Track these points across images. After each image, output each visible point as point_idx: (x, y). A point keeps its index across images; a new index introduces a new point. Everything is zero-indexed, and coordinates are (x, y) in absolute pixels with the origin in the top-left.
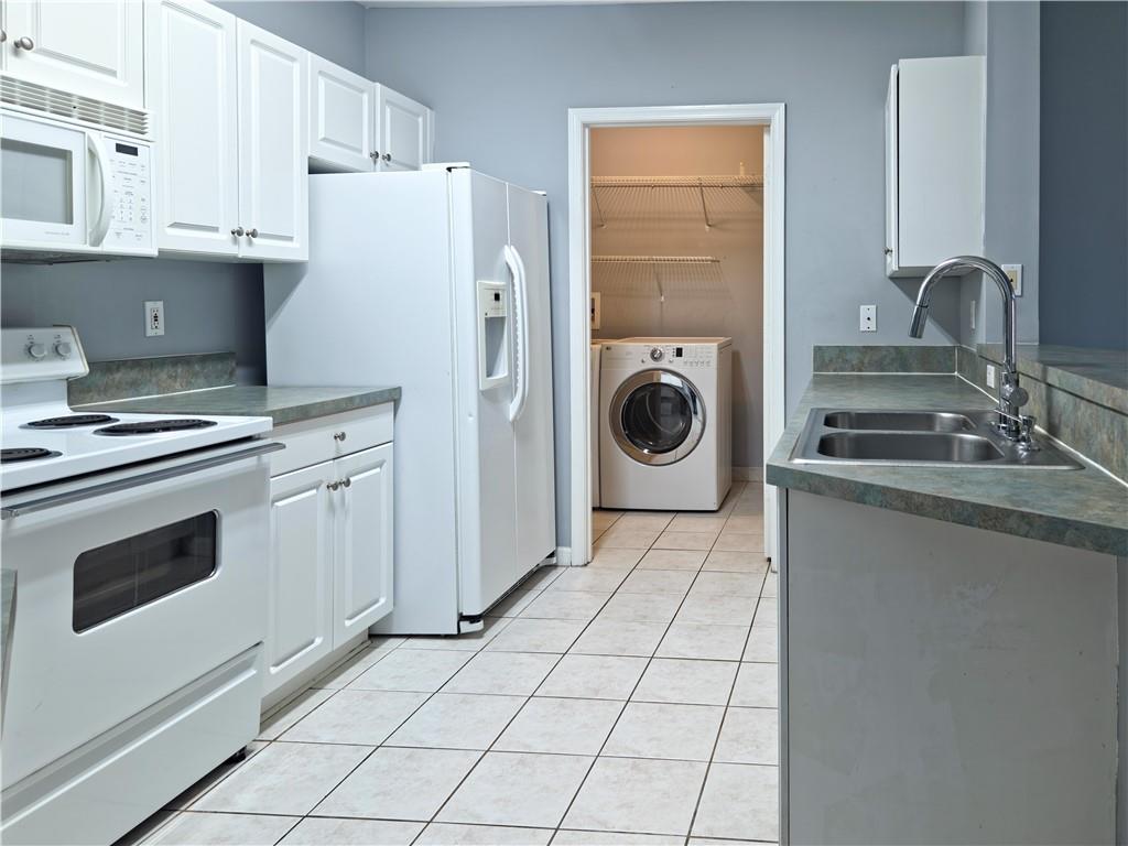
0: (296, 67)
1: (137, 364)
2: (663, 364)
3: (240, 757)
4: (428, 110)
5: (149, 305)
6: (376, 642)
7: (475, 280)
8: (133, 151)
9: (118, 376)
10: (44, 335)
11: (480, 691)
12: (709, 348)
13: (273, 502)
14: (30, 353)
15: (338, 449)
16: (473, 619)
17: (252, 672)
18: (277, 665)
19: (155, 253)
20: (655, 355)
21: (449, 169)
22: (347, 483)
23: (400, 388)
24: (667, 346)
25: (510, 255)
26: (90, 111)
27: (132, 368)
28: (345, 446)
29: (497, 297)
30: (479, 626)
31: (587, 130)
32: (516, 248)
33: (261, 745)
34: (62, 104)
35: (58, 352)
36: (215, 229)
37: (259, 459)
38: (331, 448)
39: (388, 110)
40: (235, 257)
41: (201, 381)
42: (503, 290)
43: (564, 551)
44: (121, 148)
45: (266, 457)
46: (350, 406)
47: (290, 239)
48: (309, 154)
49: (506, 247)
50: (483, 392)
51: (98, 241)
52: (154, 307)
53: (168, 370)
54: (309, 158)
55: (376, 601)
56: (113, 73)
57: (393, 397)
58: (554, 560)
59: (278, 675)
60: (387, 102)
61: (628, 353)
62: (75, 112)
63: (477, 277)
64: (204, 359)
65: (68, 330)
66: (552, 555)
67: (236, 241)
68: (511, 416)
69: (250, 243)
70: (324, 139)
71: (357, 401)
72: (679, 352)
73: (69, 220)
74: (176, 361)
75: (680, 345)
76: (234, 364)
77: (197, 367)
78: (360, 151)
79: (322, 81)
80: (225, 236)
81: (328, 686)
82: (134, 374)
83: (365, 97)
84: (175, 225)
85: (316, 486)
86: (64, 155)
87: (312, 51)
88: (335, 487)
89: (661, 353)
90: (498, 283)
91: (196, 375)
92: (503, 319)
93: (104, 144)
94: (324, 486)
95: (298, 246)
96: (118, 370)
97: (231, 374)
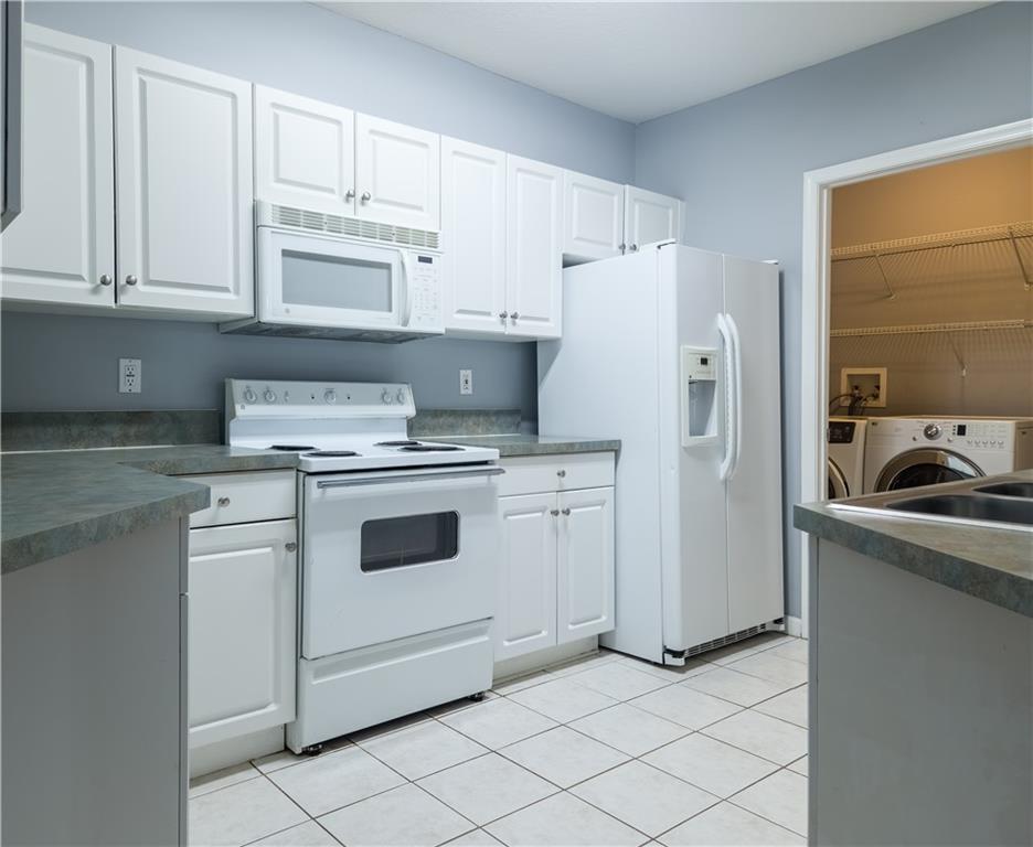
0: (554, 182)
1: (453, 413)
2: (939, 443)
3: (477, 698)
4: (679, 201)
5: (462, 372)
6: (603, 652)
7: (679, 345)
8: (429, 260)
9: (441, 420)
10: (392, 388)
11: (657, 713)
12: (1004, 426)
13: (506, 516)
14: (383, 399)
15: (561, 485)
16: (676, 654)
17: (486, 638)
18: (510, 640)
19: (442, 330)
20: (930, 433)
21: (659, 247)
22: (567, 512)
23: (620, 441)
24: (946, 425)
25: (725, 324)
26: (403, 236)
27: (450, 416)
28: (567, 482)
29: (704, 361)
30: (680, 662)
31: (825, 191)
32: (732, 316)
33: (495, 696)
34: (386, 233)
35: (399, 400)
36: (489, 314)
37: (489, 479)
38: (555, 483)
39: (637, 207)
40: (503, 334)
41: (496, 428)
42: (715, 356)
43: (792, 620)
44: (422, 259)
45: (494, 478)
46: (570, 450)
47: (547, 320)
48: (564, 251)
49: (720, 315)
50: (685, 448)
51: (405, 323)
52: (466, 374)
53: (474, 418)
54: (564, 255)
55: (599, 617)
56: (420, 209)
57: (613, 448)
58: (782, 628)
59: (511, 649)
60: (635, 200)
61: (897, 430)
62: (394, 238)
63: (680, 341)
64: (498, 413)
65: (406, 386)
66: (778, 621)
67: (503, 323)
68: (722, 476)
69: (514, 324)
70: (578, 238)
71: (577, 447)
72: (961, 430)
73: (390, 310)
74: (479, 413)
75: (962, 422)
76: (519, 419)
77: (494, 419)
78: (610, 245)
79: (576, 191)
80: (495, 319)
81: (555, 673)
82: (451, 420)
83: (616, 198)
84: (460, 311)
85: (543, 510)
86: (388, 267)
87: (568, 168)
88: (555, 513)
89: (937, 431)
90: (705, 349)
91: (492, 424)
92: (713, 382)
93: (410, 256)
94: (548, 512)
95: (553, 325)
96: (441, 416)
97: (518, 425)
